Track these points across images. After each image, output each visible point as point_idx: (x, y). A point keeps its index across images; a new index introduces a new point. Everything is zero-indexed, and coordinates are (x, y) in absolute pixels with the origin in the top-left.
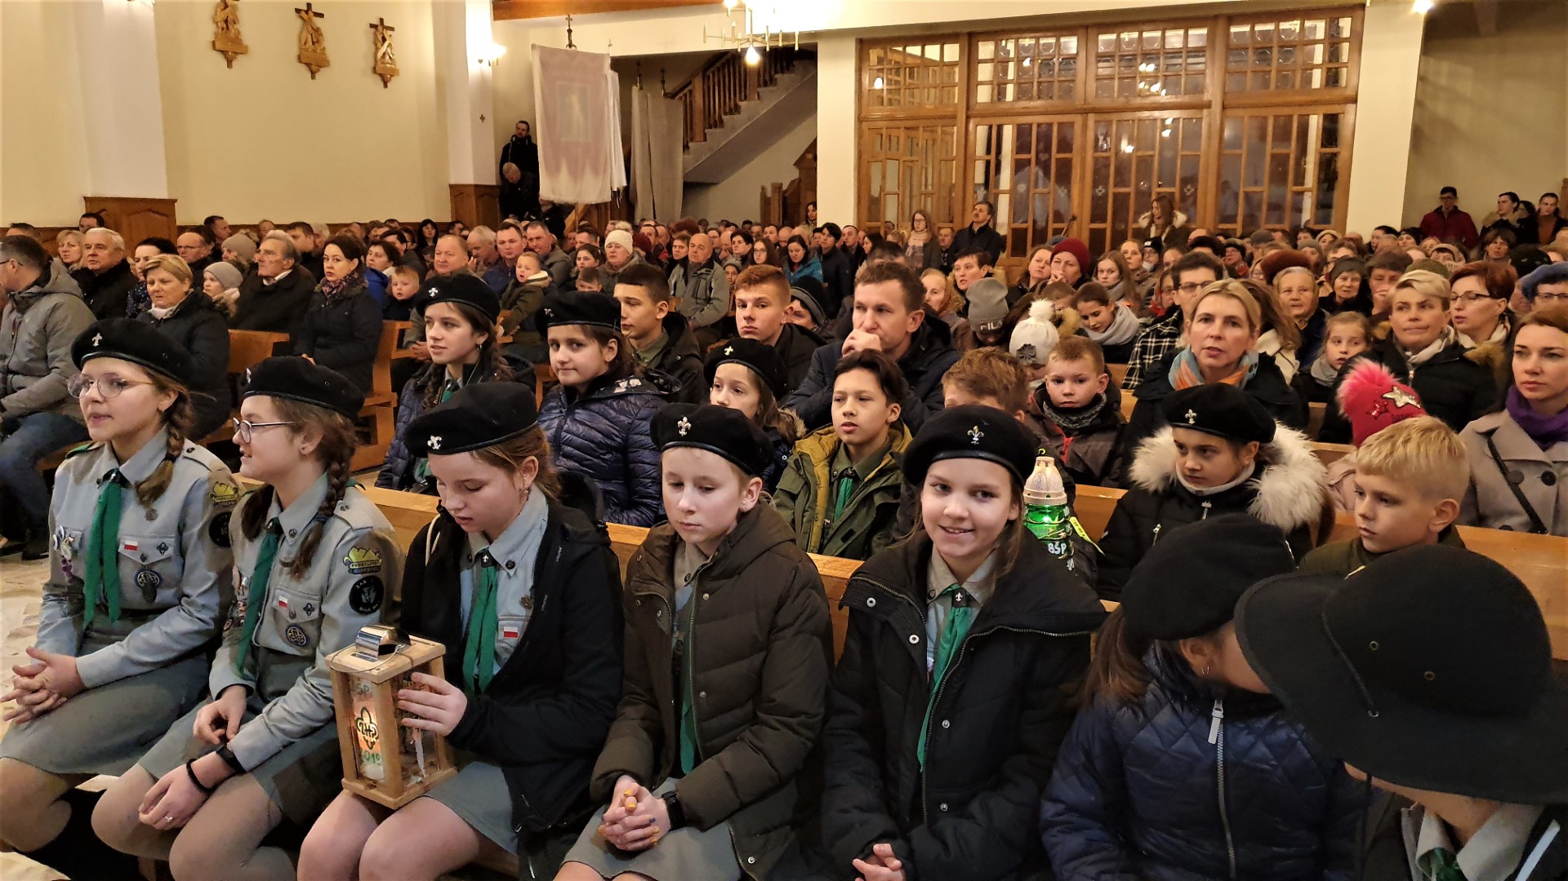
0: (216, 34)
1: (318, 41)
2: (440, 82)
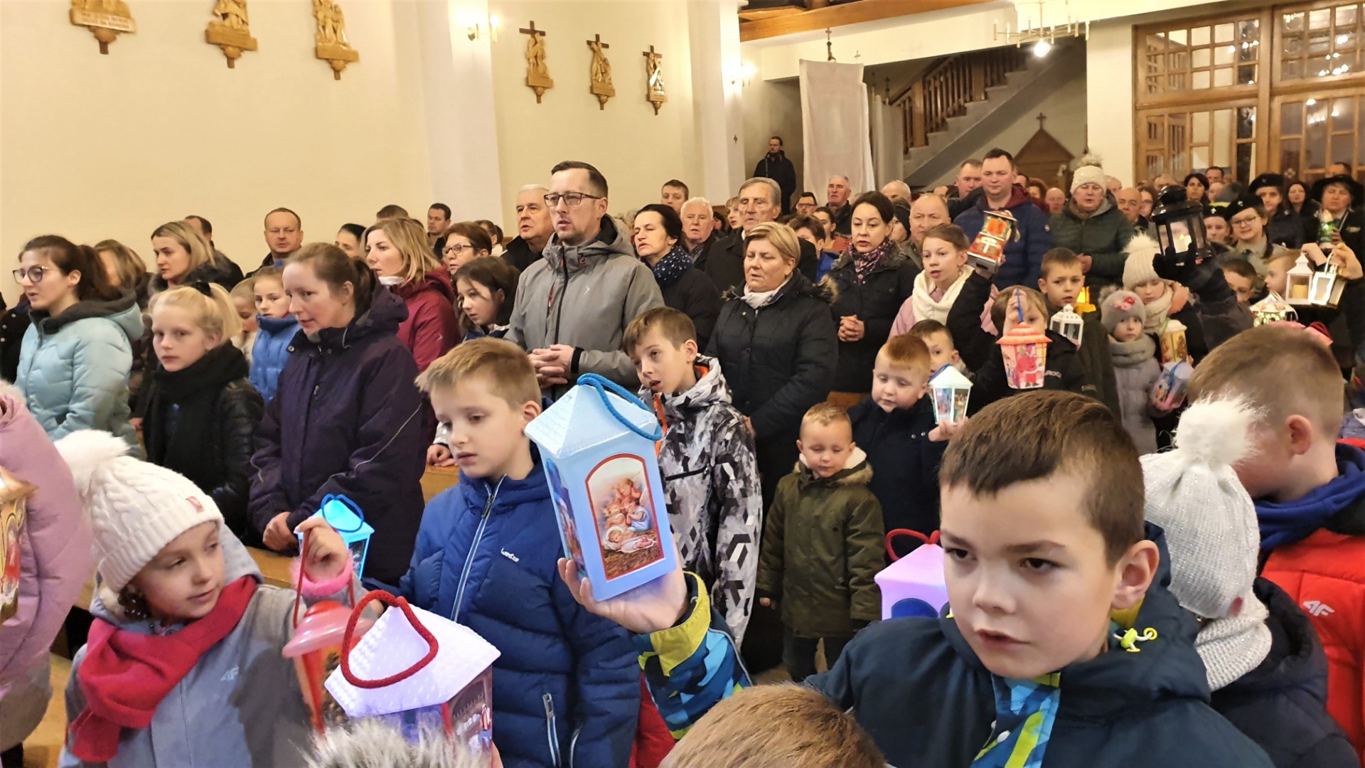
0: (528, 72)
1: (606, 72)
2: (696, 104)
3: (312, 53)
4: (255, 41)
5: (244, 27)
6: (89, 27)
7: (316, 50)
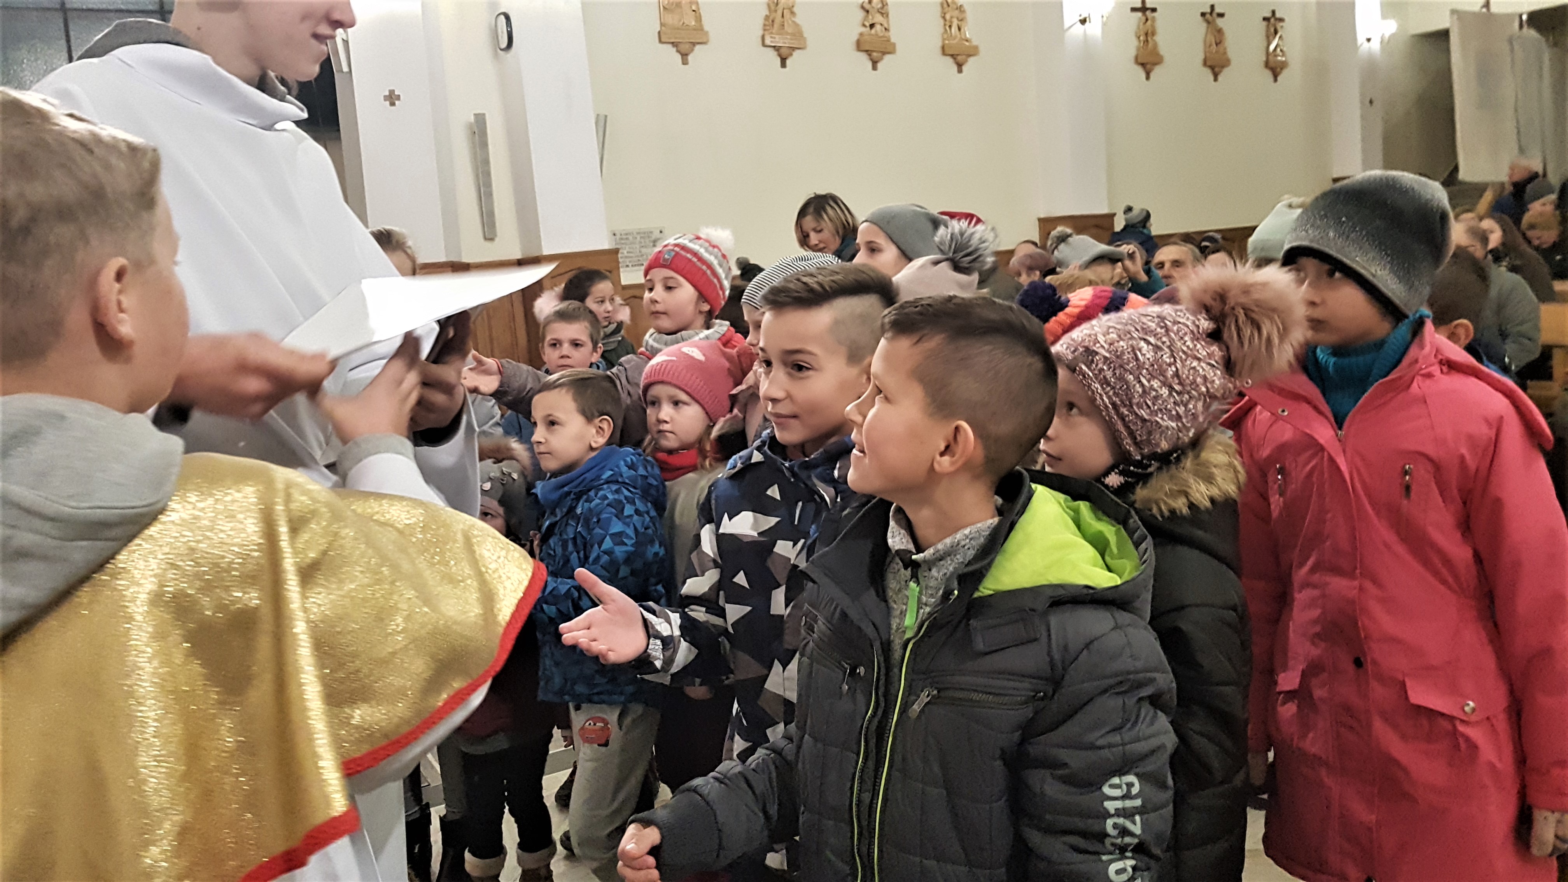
1: (1221, 43)
3: (939, 51)
4: (894, 45)
5: (887, 34)
6: (774, 47)
7: (943, 48)
